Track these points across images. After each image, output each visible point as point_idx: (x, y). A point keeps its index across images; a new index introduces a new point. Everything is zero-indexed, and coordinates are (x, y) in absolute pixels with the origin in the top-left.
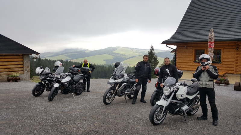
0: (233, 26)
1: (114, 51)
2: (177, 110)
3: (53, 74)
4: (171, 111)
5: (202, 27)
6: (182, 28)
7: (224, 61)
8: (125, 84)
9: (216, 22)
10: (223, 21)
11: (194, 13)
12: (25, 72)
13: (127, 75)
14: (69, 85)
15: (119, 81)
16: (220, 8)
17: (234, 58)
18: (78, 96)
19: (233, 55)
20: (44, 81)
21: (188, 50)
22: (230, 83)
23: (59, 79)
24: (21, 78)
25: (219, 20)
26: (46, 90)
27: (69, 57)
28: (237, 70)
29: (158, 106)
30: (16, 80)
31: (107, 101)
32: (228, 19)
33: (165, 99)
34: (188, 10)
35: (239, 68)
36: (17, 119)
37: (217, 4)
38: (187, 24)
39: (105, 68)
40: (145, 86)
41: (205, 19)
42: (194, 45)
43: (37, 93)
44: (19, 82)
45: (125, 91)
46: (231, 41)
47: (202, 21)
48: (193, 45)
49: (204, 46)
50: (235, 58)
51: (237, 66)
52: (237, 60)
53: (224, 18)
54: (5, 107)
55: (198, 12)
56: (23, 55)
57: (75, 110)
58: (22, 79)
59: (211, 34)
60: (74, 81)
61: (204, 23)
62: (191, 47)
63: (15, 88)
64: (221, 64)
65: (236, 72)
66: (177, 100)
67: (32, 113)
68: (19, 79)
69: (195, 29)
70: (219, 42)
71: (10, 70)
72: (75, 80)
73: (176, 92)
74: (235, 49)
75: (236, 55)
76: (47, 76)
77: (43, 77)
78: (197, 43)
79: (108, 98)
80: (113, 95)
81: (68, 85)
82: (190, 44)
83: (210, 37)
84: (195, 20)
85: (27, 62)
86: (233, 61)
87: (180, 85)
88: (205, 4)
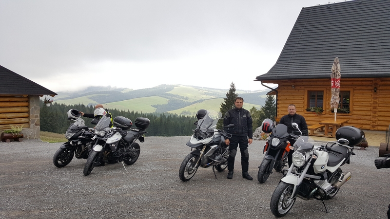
0: (367, 54)
1: (169, 91)
2: (314, 190)
3: (89, 129)
4: (303, 194)
5: (319, 54)
6: (286, 56)
7: (354, 109)
8: (216, 147)
9: (340, 47)
10: (351, 47)
11: (304, 32)
12: (32, 125)
13: (219, 131)
14: (118, 149)
15: (206, 141)
16: (346, 26)
17: (370, 105)
18: (130, 167)
19: (369, 100)
20: (74, 141)
21: (297, 91)
22: (369, 145)
23: (103, 137)
24: (24, 136)
25: (345, 44)
26: (76, 157)
27: (95, 100)
28: (374, 124)
29: (286, 185)
30: (16, 138)
31: (186, 175)
32: (359, 43)
33: (294, 173)
34: (294, 27)
35: (378, 120)
36: (39, 209)
37: (341, 19)
38: (294, 50)
39: (155, 119)
40: (245, 151)
41: (323, 43)
42: (307, 83)
43: (62, 162)
44: (21, 143)
45: (214, 158)
46: (366, 77)
47: (318, 46)
48: (304, 83)
49: (322, 85)
50: (373, 105)
51: (374, 117)
52: (375, 108)
53: (353, 41)
54: (11, 186)
55: (311, 32)
56: (28, 97)
57: (134, 191)
58: (26, 136)
59: (336, 67)
60: (125, 141)
61: (321, 49)
62: (303, 87)
63: (18, 152)
64: (350, 114)
65: (374, 126)
66: (314, 174)
67: (61, 197)
68: (22, 137)
69: (307, 58)
70: (347, 79)
71: (7, 121)
72: (128, 140)
73: (314, 160)
74: (371, 90)
75: (373, 100)
76: (79, 133)
77: (72, 135)
78: (311, 80)
79: (188, 170)
80: (196, 166)
81: (116, 148)
82: (300, 81)
83: (334, 71)
84: (308, 44)
85: (35, 108)
86: (369, 109)
87: (320, 150)
88: (322, 19)
